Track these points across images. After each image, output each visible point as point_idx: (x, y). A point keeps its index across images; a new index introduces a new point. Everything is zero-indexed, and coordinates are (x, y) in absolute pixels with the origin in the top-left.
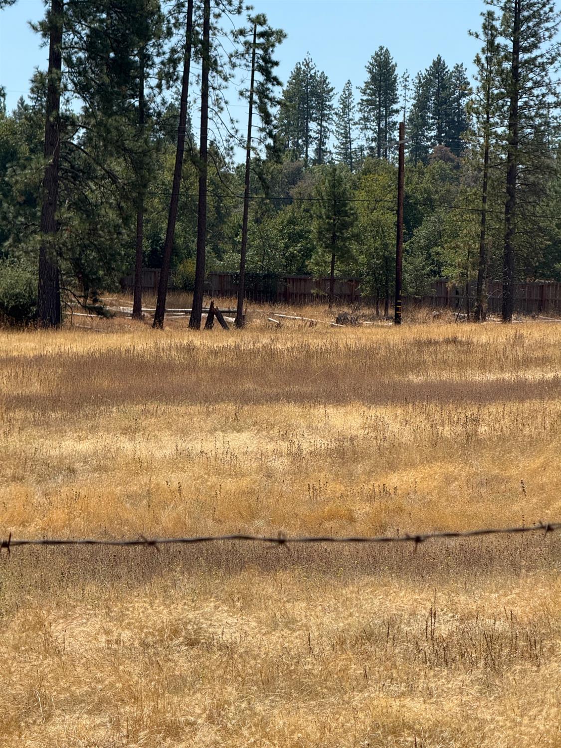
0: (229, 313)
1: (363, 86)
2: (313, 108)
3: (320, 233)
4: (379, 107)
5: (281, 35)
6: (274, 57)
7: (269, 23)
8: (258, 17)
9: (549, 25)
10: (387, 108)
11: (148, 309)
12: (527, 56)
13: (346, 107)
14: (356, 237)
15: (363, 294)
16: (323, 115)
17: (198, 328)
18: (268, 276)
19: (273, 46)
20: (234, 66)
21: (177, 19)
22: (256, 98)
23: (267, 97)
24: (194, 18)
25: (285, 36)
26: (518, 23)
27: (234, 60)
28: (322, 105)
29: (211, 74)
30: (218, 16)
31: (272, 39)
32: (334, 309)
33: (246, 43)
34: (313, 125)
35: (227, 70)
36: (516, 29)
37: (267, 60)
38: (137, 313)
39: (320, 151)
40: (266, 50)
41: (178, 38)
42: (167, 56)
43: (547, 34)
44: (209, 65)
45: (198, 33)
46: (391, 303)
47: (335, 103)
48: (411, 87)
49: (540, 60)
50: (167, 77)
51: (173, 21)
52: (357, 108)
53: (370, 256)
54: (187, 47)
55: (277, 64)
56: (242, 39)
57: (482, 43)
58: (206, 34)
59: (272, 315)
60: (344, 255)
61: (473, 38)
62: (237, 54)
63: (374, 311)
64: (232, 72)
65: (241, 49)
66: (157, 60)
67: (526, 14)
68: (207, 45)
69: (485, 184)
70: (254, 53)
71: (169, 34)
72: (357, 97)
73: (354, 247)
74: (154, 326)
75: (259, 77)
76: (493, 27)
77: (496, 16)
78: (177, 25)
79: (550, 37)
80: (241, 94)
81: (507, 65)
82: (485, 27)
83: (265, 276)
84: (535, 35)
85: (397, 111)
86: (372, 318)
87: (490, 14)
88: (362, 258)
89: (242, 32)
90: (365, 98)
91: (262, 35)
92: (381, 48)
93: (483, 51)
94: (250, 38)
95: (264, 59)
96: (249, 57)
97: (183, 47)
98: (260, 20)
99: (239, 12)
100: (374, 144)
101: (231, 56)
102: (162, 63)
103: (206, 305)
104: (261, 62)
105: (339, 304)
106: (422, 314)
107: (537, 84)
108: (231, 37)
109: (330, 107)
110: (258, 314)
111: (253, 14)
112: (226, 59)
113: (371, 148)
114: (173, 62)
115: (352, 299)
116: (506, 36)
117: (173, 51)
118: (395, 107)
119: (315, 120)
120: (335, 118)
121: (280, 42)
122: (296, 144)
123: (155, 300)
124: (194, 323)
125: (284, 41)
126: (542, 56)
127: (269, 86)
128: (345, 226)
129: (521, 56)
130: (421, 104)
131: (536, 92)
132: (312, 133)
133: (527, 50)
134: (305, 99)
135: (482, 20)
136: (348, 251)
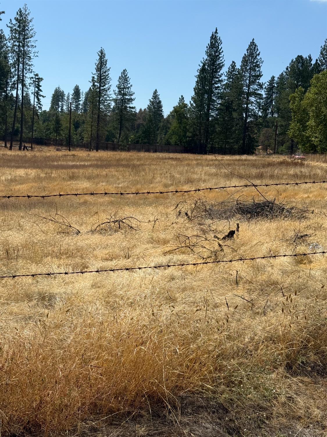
0: (29, 147)
1: (72, 94)
2: (60, 99)
3: (53, 128)
4: (76, 99)
5: (42, 79)
6: (40, 84)
7: (39, 76)
8: (36, 74)
9: (108, 81)
10: (78, 100)
11: (8, 145)
12: (103, 88)
13: (68, 99)
14: (62, 130)
15: (64, 144)
16: (63, 101)
17: (21, 150)
18: (41, 139)
19: (40, 82)
20: (30, 86)
21: (15, 74)
22: (36, 94)
23: (38, 94)
24: (19, 73)
25: (43, 79)
26: (101, 80)
27: (30, 84)
28: (63, 98)
29: (24, 88)
30: (26, 73)
31: (40, 80)
32: (57, 147)
33: (33, 80)
34: (60, 103)
35: (28, 87)
36: (100, 81)
37: (38, 85)
38: (6, 146)
39: (62, 109)
40: (38, 83)
41: (16, 78)
42: (13, 83)
43: (108, 83)
44: (24, 85)
45: (21, 77)
46: (68, 146)
47: (66, 98)
48: (84, 95)
49: (106, 89)
50: (13, 88)
51: (14, 74)
52: (71, 99)
53: (66, 134)
54: (18, 80)
55: (41, 86)
56: (32, 79)
57: (92, 84)
58: (23, 78)
59: (41, 148)
60: (59, 134)
61: (90, 83)
62: (31, 83)
63: (66, 148)
64: (29, 88)
65: (32, 82)
66: (10, 83)
67: (102, 78)
68: (23, 81)
69: (92, 118)
70: (35, 83)
71: (13, 77)
72: (71, 97)
73: (62, 132)
74: (9, 150)
75: (36, 89)
76: (94, 80)
77: (95, 78)
78: (15, 75)
79: (108, 84)
80: (32, 93)
81: (98, 90)
82: (92, 80)
83: (40, 139)
84: (104, 83)
85: (80, 101)
86: (65, 150)
87: (93, 77)
88: (64, 135)
89: (32, 78)
90: (73, 97)
91: (37, 79)
92: (77, 85)
93: (92, 86)
94: (34, 79)
95: (37, 85)
96: (34, 84)
97: (16, 80)
98: (37, 75)
99: (31, 73)
100: (75, 108)
101: (29, 83)
102: (12, 84)
103: (23, 144)
104: (37, 86)
105: (58, 146)
106: (78, 149)
107: (105, 95)
108: (29, 79)
109: (64, 99)
110: (37, 147)
111: (35, 74)
112: (28, 84)
113: (74, 109)
114: (14, 84)
115: (61, 145)
116: (98, 83)
117: (14, 81)
118: (80, 100)
119: (61, 102)
120: (66, 102)
121: (42, 81)
122: (56, 107)
123: (10, 143)
124: (20, 149)
125: (43, 81)
126: (106, 88)
127: (39, 91)
128: (60, 127)
129: (101, 88)
130: (86, 99)
131: (105, 97)
132: (60, 105)
133: (103, 86)
134: (58, 96)
135: (91, 78)
136: (60, 133)
